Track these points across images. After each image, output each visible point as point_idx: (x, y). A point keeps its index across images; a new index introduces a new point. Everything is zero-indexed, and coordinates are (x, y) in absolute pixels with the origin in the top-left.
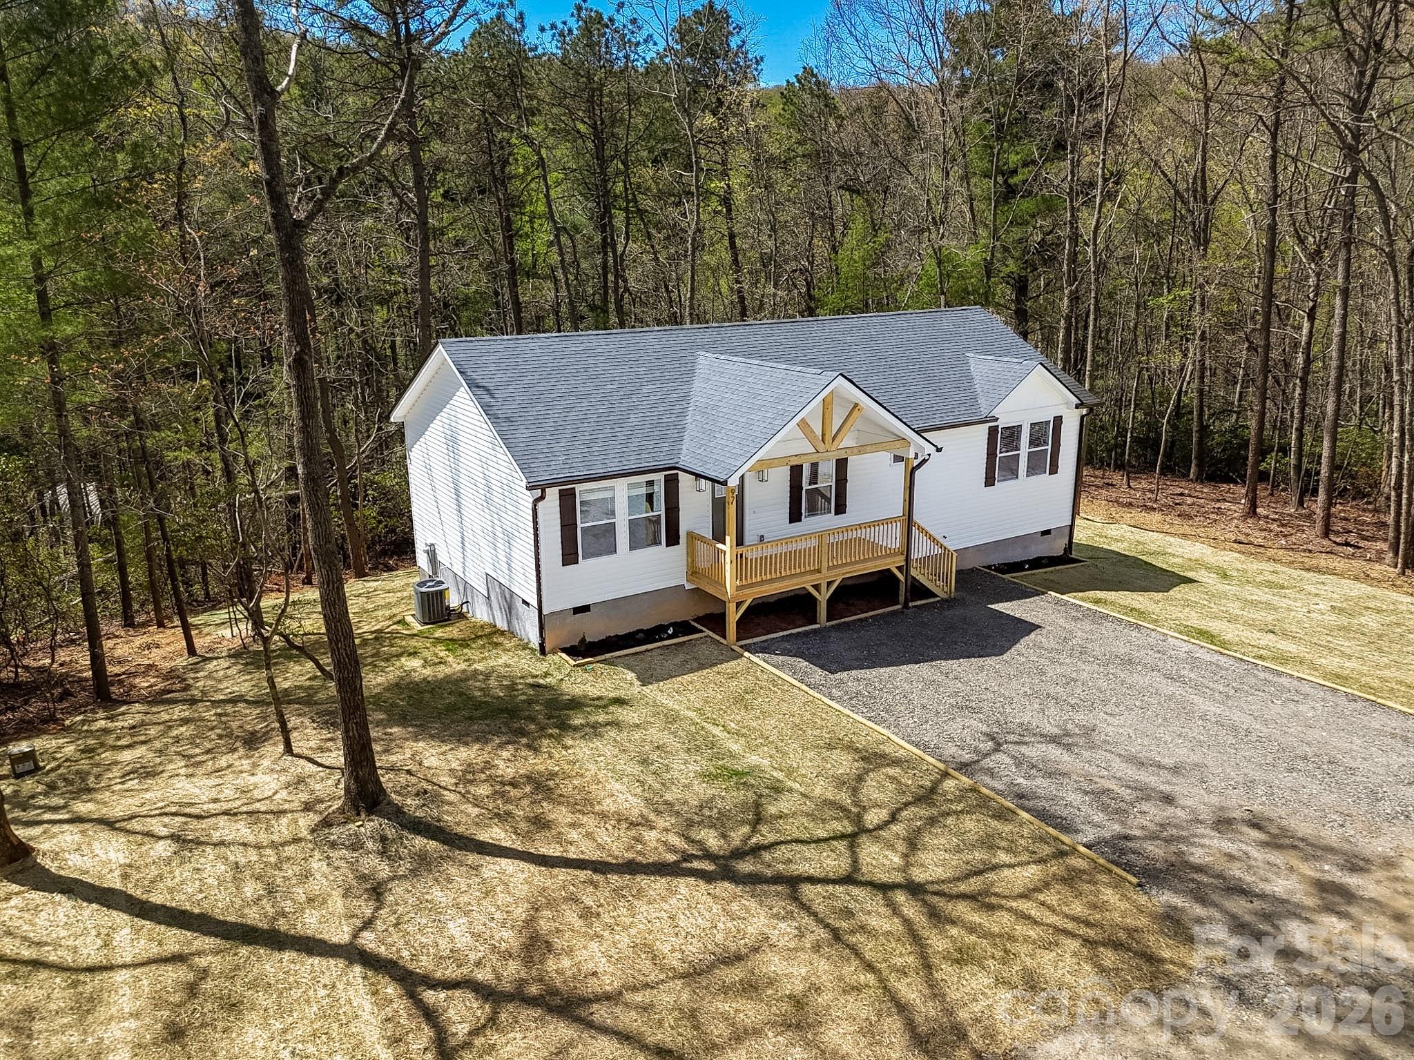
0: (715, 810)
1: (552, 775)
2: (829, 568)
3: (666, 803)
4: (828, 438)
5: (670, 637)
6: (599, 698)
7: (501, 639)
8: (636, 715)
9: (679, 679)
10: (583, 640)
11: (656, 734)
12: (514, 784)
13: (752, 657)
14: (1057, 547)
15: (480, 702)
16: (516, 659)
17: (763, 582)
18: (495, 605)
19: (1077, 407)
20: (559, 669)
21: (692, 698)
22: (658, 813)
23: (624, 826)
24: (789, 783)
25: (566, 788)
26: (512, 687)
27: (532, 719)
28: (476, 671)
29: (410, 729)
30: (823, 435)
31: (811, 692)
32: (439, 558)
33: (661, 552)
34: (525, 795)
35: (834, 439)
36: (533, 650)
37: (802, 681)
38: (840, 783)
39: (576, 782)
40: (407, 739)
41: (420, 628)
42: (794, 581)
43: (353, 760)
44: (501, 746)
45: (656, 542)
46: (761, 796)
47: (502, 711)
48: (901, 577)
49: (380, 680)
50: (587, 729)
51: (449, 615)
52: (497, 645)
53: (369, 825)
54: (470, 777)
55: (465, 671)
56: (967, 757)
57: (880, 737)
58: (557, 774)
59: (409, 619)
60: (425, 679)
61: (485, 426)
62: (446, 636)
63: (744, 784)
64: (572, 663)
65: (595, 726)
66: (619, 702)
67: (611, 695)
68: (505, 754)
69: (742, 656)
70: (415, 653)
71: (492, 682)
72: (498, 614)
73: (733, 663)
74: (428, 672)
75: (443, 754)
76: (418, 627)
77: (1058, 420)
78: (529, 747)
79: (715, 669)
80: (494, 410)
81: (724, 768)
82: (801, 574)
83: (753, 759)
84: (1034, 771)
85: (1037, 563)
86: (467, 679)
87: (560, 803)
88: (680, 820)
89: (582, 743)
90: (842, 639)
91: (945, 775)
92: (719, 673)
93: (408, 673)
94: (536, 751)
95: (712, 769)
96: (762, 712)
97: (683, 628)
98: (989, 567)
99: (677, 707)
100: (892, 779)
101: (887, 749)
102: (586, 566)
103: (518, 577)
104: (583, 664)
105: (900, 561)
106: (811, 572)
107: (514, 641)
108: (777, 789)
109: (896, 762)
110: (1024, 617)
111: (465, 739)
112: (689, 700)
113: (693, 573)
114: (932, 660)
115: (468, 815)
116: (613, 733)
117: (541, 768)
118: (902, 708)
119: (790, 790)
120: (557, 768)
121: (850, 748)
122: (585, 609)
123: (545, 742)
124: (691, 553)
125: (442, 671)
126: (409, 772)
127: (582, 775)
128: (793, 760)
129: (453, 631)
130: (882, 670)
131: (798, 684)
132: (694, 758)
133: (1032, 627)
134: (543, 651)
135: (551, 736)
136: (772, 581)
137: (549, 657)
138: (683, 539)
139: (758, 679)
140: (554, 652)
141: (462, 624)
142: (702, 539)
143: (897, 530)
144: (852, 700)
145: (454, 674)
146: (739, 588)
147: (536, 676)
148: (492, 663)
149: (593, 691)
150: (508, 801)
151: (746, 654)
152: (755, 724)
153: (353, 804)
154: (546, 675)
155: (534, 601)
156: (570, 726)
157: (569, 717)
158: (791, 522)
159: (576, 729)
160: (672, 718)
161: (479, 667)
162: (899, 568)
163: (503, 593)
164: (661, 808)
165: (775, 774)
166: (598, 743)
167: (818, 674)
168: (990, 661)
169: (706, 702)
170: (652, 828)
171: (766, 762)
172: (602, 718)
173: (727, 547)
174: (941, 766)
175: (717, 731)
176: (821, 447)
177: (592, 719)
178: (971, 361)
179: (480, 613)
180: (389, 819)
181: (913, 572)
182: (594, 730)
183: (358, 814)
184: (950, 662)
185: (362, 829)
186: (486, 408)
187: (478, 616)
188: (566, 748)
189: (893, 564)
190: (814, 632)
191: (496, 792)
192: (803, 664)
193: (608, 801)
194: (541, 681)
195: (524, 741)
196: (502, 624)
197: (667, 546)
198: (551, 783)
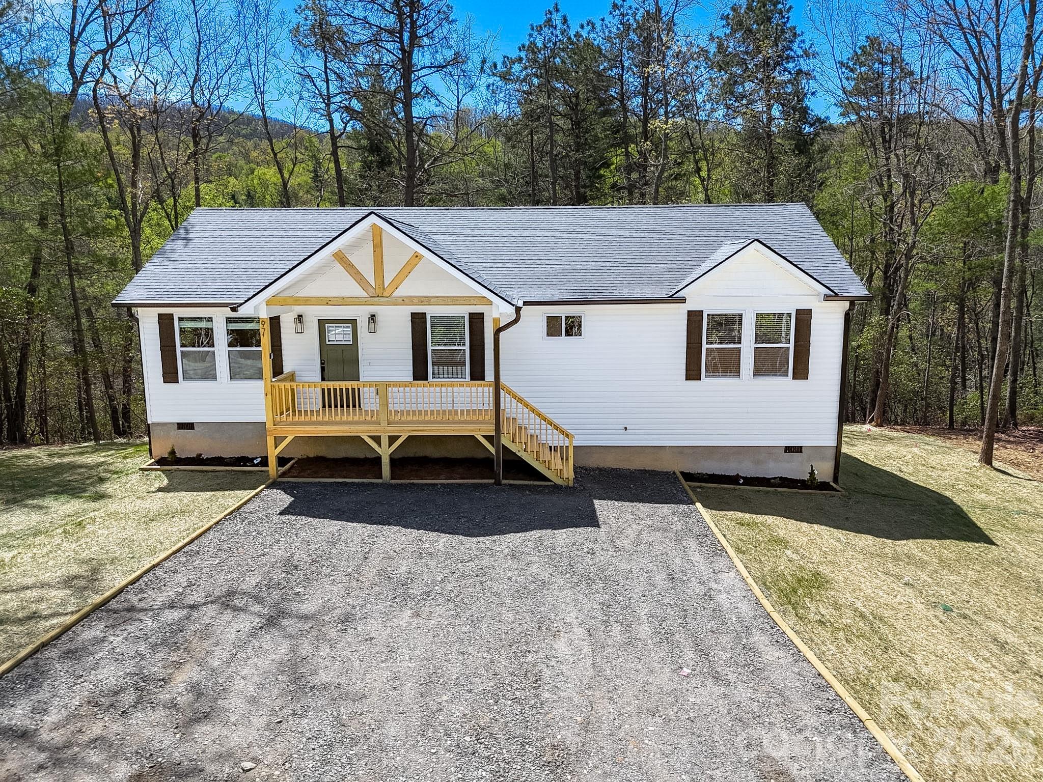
2: (391, 422)
4: (381, 283)
10: (173, 452)
13: (259, 491)
17: (308, 423)
19: (828, 298)
30: (375, 279)
35: (388, 285)
42: (346, 428)
48: (491, 448)
77: (805, 313)
82: (355, 422)
102: (186, 386)
104: (148, 470)
106: (368, 422)
122: (190, 426)
140: (155, 459)
146: (278, 423)
151: (262, 487)
162: (486, 437)
178: (723, 247)
189: (481, 431)
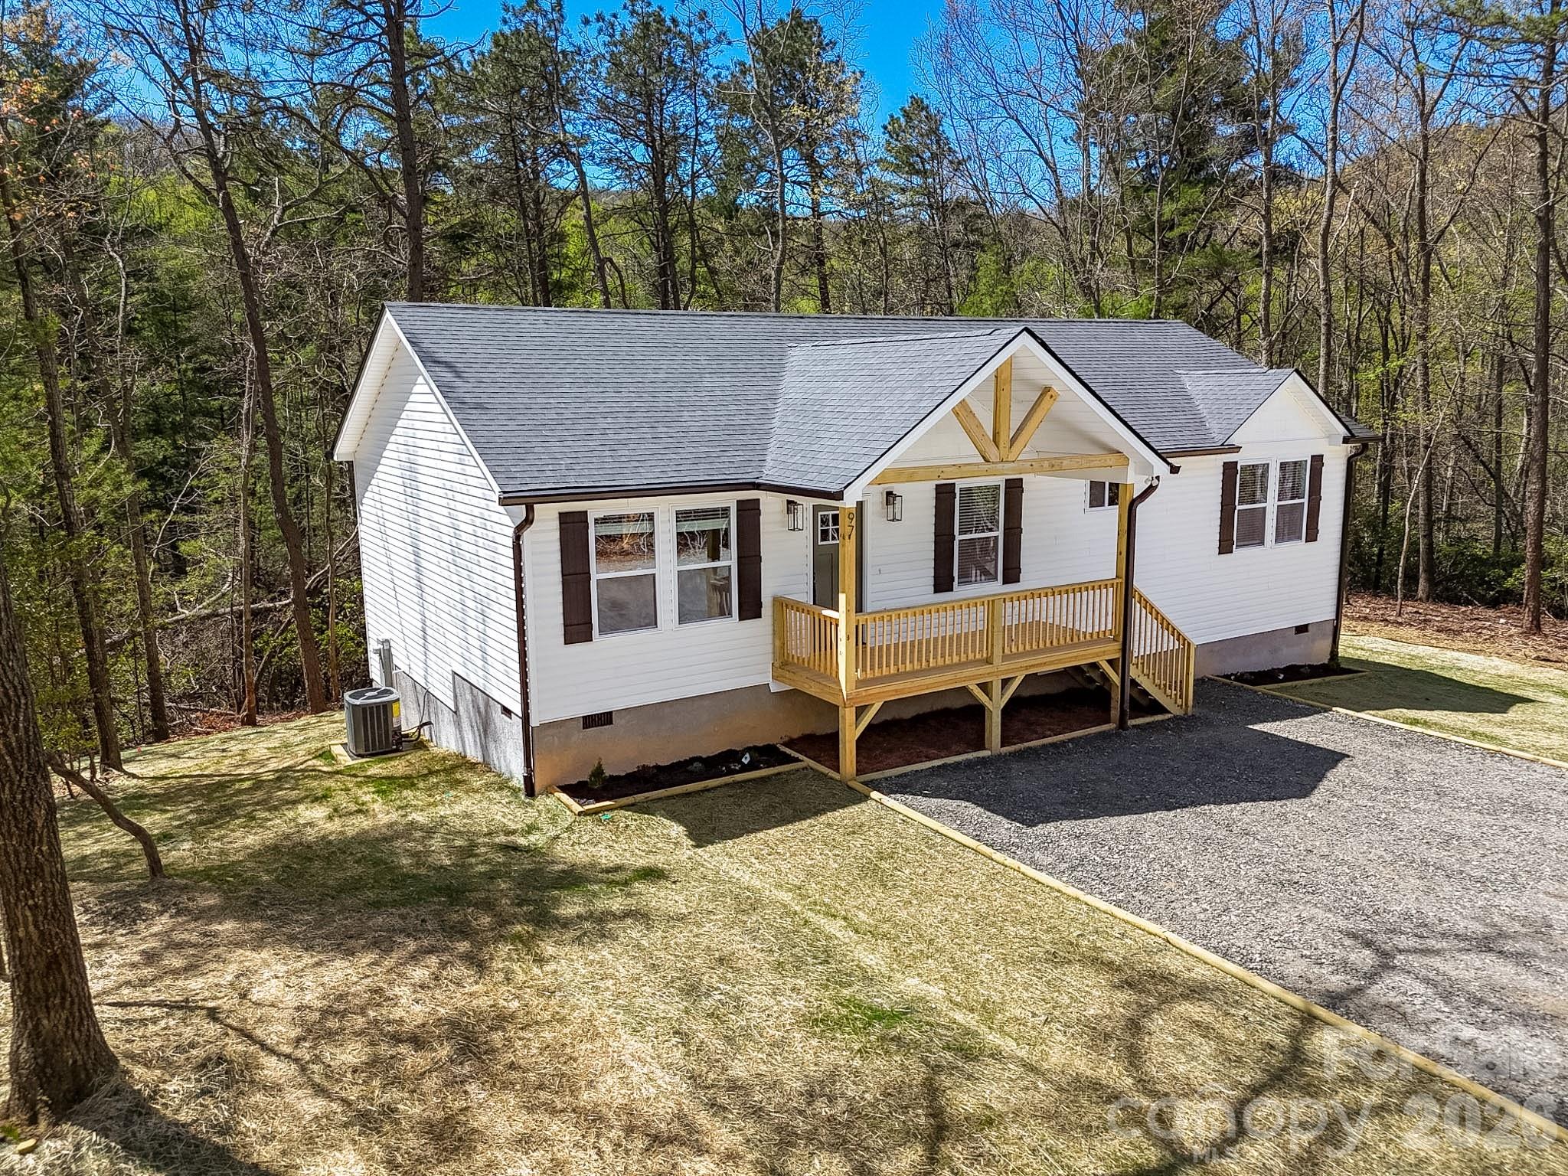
0: (842, 1104)
1: (503, 1019)
2: (1005, 658)
3: (734, 1086)
4: (1004, 440)
5: (745, 769)
6: (617, 869)
7: (467, 775)
8: (680, 898)
9: (760, 835)
10: (598, 772)
11: (715, 934)
12: (417, 1041)
13: (888, 801)
14: (1317, 652)
15: (406, 876)
16: (485, 804)
17: (899, 676)
18: (466, 725)
19: (1346, 440)
20: (553, 820)
21: (785, 867)
22: (716, 1108)
23: (640, 1144)
24: (993, 1039)
25: (527, 1049)
26: (469, 851)
27: (488, 906)
28: (412, 825)
29: (257, 925)
30: (996, 434)
31: (998, 856)
32: (396, 661)
33: (729, 629)
34: (437, 1066)
35: (1013, 441)
36: (514, 791)
37: (977, 838)
38: (1097, 1036)
39: (548, 1035)
40: (240, 944)
41: (350, 762)
42: (949, 676)
43: (27, 991)
44: (414, 958)
45: (724, 612)
46: (936, 1069)
47: (439, 890)
48: (1115, 678)
49: (250, 840)
50: (587, 925)
51: (399, 743)
52: (458, 783)
53: (49, 1146)
54: (333, 1023)
55: (396, 823)
56: (1336, 982)
57: (1150, 939)
58: (513, 1016)
59: (337, 750)
60: (324, 837)
61: (449, 428)
62: (385, 773)
63: (897, 1039)
64: (577, 808)
65: (602, 919)
66: (652, 874)
67: (641, 863)
68: (419, 974)
69: (867, 797)
70: (325, 797)
71: (436, 843)
72: (469, 737)
73: (854, 809)
74: (335, 826)
75: (299, 973)
76: (345, 760)
77: (1318, 460)
78: (471, 960)
79: (823, 819)
80: (460, 393)
81: (852, 1003)
82: (960, 665)
83: (911, 985)
84: (1484, 1012)
85: (1294, 672)
86: (396, 836)
87: (507, 1086)
88: (767, 1132)
89: (576, 951)
90: (1030, 772)
91: (1309, 1020)
92: (829, 825)
93: (301, 828)
94: (481, 967)
95: (828, 1006)
96: (914, 893)
97: (767, 754)
98: (1227, 677)
99: (758, 884)
100: (1203, 1029)
101: (1171, 963)
102: (605, 645)
103: (497, 670)
104: (596, 812)
105: (1113, 651)
106: (975, 662)
107: (490, 777)
108: (968, 1051)
109: (1197, 992)
110: (1312, 741)
111: (351, 943)
112: (779, 871)
113: (783, 664)
114: (1193, 804)
115: (297, 1117)
116: (634, 932)
117: (483, 1003)
118: (1172, 885)
119: (996, 1055)
120: (515, 1005)
121: (1096, 961)
122: (603, 719)
123: (504, 949)
124: (780, 631)
125: (360, 824)
126: (213, 1014)
127: (562, 1020)
128: (990, 986)
129: (398, 766)
130: (1113, 821)
131: (973, 843)
132: (791, 982)
133: (1335, 758)
134: (530, 791)
135: (518, 937)
136: (914, 674)
137: (541, 802)
138: (767, 609)
139: (898, 834)
140: (548, 791)
141: (414, 757)
142: (798, 607)
143: (1108, 600)
144: (1075, 869)
145: (375, 828)
146: (861, 683)
147: (513, 832)
148: (442, 811)
149: (606, 856)
150: (397, 1081)
151: (875, 795)
152: (904, 914)
153: (23, 1097)
154: (531, 829)
155: (517, 708)
156: (557, 919)
157: (556, 902)
158: (935, 592)
159: (565, 924)
160: (748, 903)
161: (420, 818)
162: (1110, 662)
163: (474, 701)
164: (723, 1099)
165: (959, 1017)
166: (605, 952)
167: (1004, 827)
168: (1292, 805)
169: (810, 874)
170: (701, 1150)
171: (936, 992)
172: (616, 905)
173: (841, 614)
174: (1296, 1000)
175: (833, 927)
176: (993, 453)
177: (600, 905)
178: (1183, 378)
179: (447, 740)
180: (104, 1132)
181: (1133, 672)
182: (600, 926)
183: (33, 1121)
184: (1225, 807)
185: (30, 1159)
186: (446, 390)
187: (444, 744)
188: (540, 961)
190: (983, 761)
191: (374, 1062)
192: (973, 810)
193: (611, 1079)
194: (522, 841)
195: (464, 946)
196: (473, 754)
197: (742, 618)
198: (497, 1037)
